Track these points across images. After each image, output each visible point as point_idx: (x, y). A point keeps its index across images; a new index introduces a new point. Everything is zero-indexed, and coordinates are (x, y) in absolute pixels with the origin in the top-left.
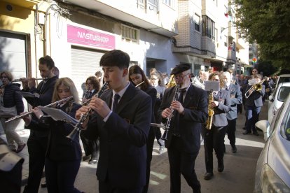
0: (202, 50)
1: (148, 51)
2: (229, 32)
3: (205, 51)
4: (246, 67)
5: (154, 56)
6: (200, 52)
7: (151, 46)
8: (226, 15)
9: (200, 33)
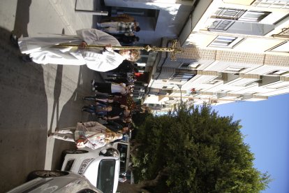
0: (161, 68)
1: (168, 12)
2: (176, 91)
3: (160, 70)
4: (142, 100)
5: (161, 19)
6: (160, 65)
7: (172, 16)
8: (194, 89)
9: (179, 68)
